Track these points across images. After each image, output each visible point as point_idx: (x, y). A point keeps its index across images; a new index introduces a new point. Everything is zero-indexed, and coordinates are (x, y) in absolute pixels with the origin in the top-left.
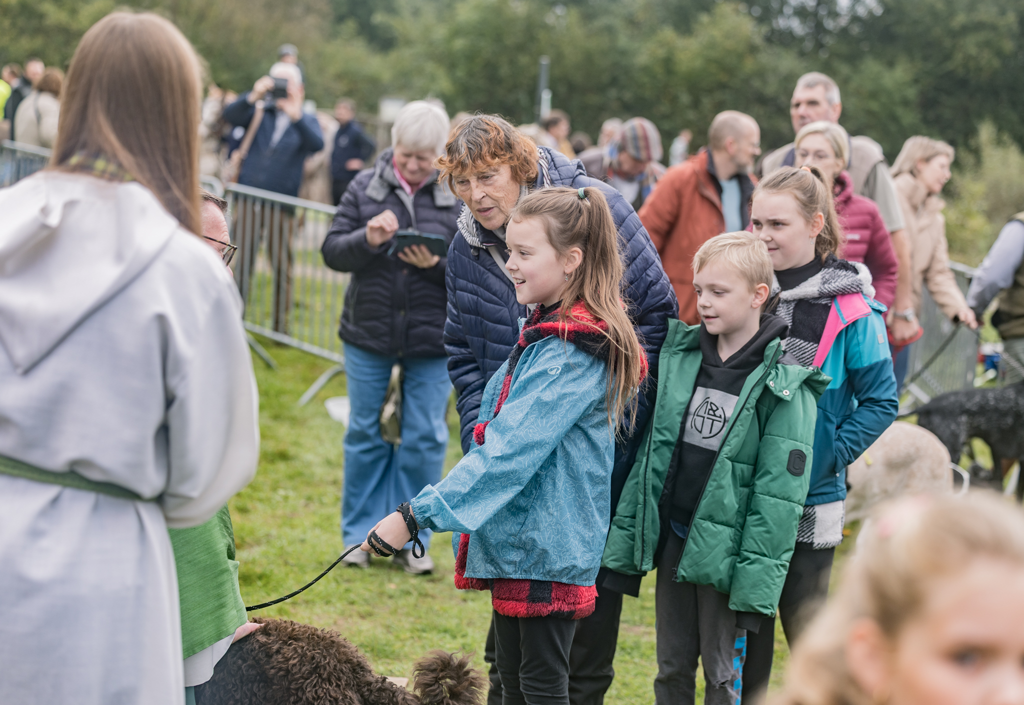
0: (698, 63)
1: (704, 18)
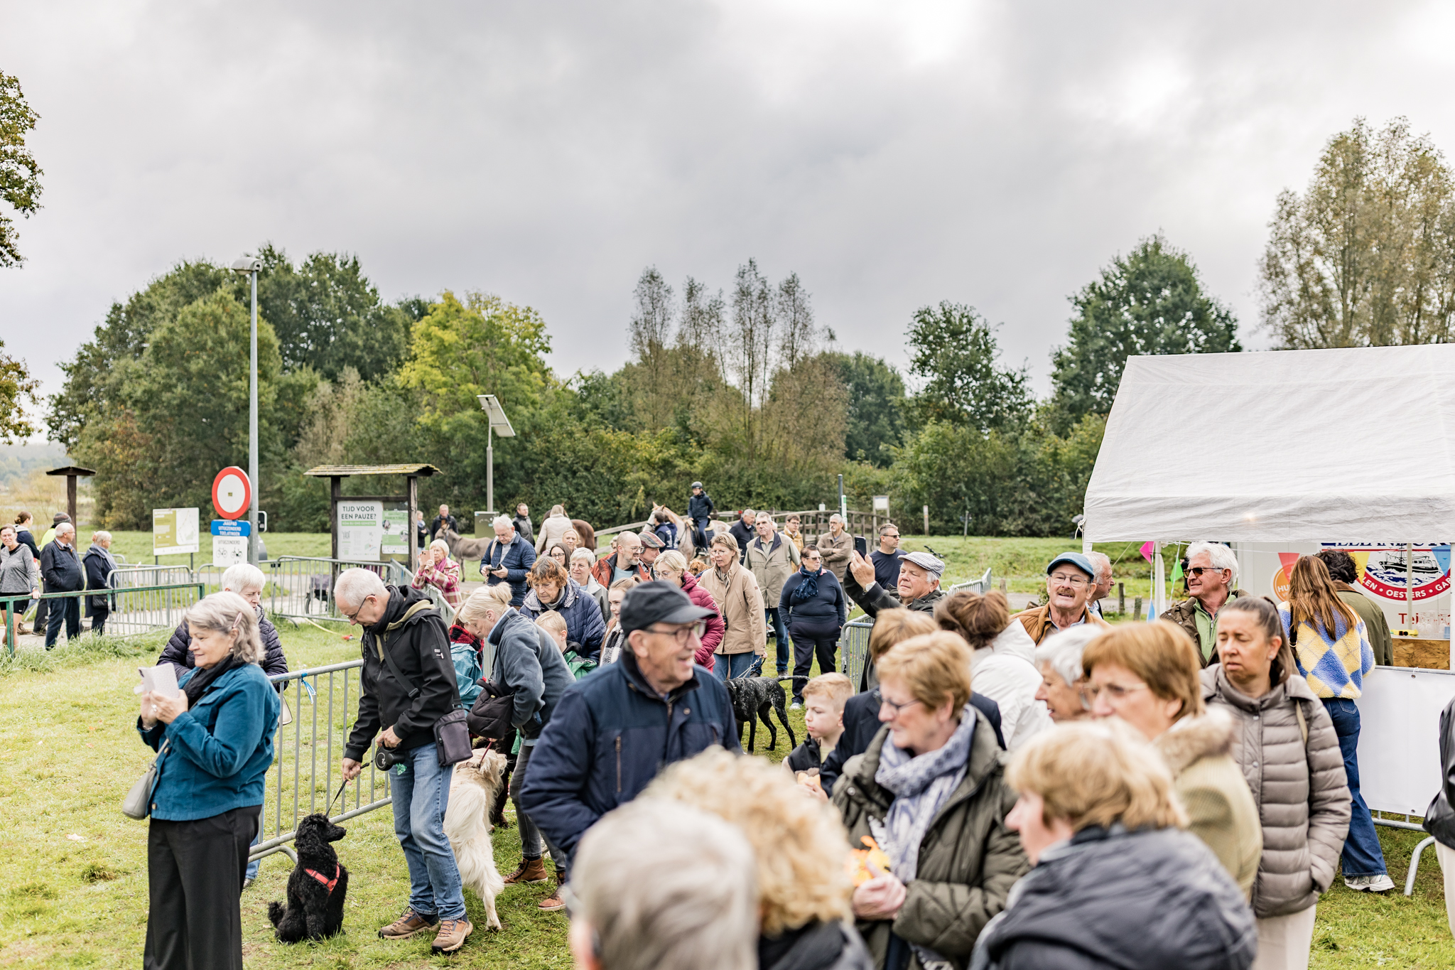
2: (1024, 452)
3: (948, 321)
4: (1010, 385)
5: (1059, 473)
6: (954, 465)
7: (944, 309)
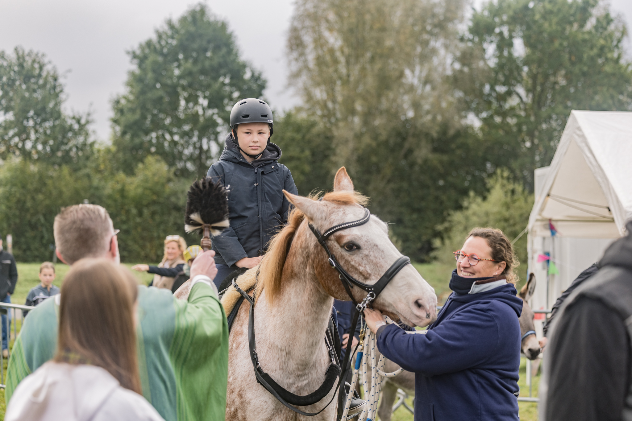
0: (140, 191)
1: (140, 166)
2: (97, 188)
3: (21, 66)
4: (76, 127)
5: (126, 207)
6: (33, 199)
7: (17, 54)
